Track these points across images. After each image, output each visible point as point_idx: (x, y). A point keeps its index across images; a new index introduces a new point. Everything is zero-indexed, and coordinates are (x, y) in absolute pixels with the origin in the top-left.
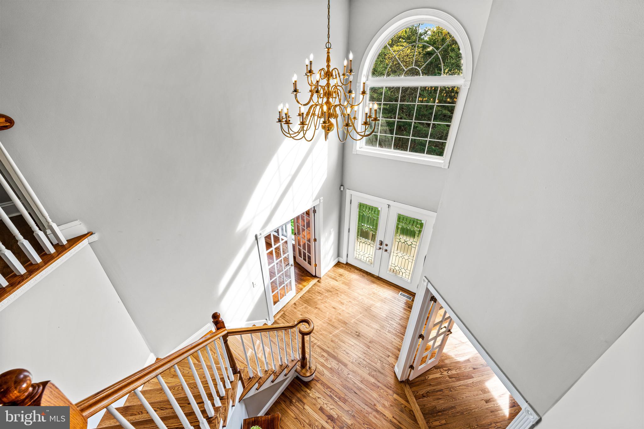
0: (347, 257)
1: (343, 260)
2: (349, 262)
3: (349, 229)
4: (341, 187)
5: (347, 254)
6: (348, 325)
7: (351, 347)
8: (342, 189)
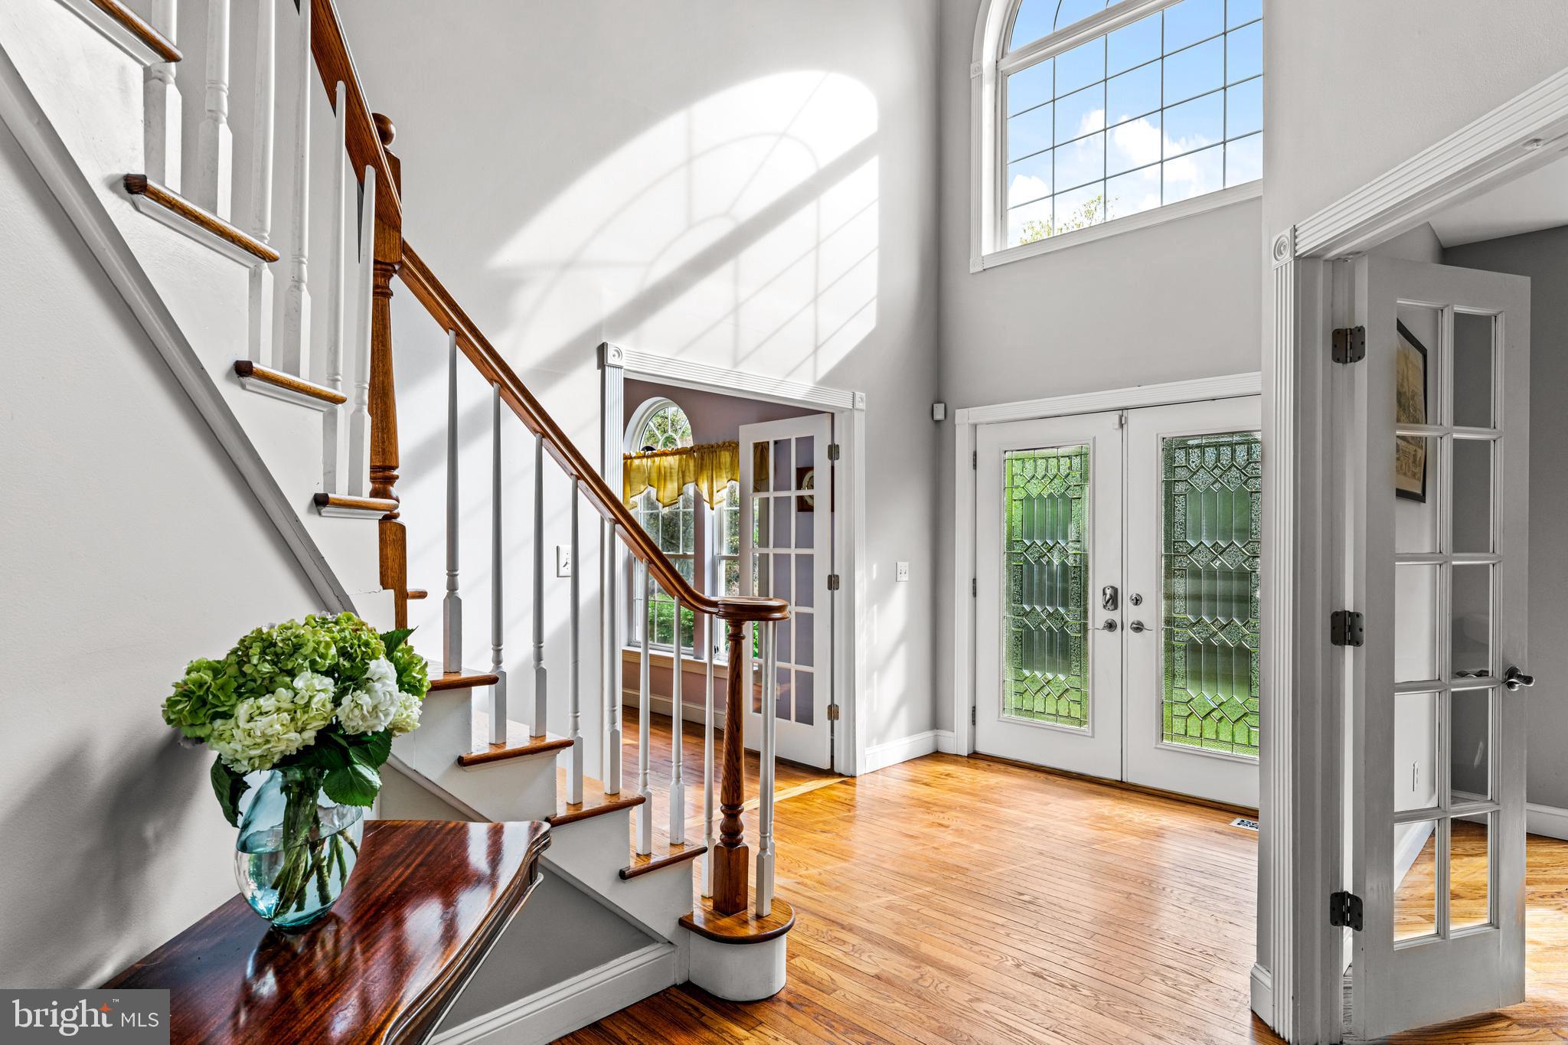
0: (974, 722)
1: (956, 741)
2: (982, 748)
3: (974, 580)
4: (935, 405)
5: (974, 708)
6: (969, 874)
7: (994, 928)
8: (939, 415)
